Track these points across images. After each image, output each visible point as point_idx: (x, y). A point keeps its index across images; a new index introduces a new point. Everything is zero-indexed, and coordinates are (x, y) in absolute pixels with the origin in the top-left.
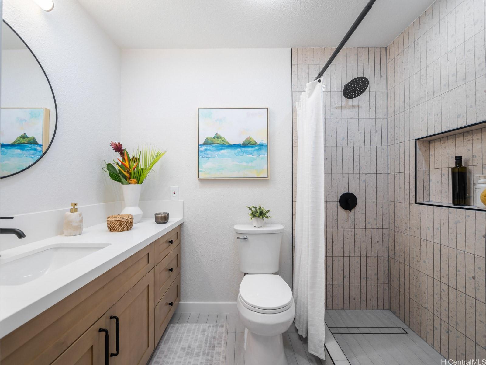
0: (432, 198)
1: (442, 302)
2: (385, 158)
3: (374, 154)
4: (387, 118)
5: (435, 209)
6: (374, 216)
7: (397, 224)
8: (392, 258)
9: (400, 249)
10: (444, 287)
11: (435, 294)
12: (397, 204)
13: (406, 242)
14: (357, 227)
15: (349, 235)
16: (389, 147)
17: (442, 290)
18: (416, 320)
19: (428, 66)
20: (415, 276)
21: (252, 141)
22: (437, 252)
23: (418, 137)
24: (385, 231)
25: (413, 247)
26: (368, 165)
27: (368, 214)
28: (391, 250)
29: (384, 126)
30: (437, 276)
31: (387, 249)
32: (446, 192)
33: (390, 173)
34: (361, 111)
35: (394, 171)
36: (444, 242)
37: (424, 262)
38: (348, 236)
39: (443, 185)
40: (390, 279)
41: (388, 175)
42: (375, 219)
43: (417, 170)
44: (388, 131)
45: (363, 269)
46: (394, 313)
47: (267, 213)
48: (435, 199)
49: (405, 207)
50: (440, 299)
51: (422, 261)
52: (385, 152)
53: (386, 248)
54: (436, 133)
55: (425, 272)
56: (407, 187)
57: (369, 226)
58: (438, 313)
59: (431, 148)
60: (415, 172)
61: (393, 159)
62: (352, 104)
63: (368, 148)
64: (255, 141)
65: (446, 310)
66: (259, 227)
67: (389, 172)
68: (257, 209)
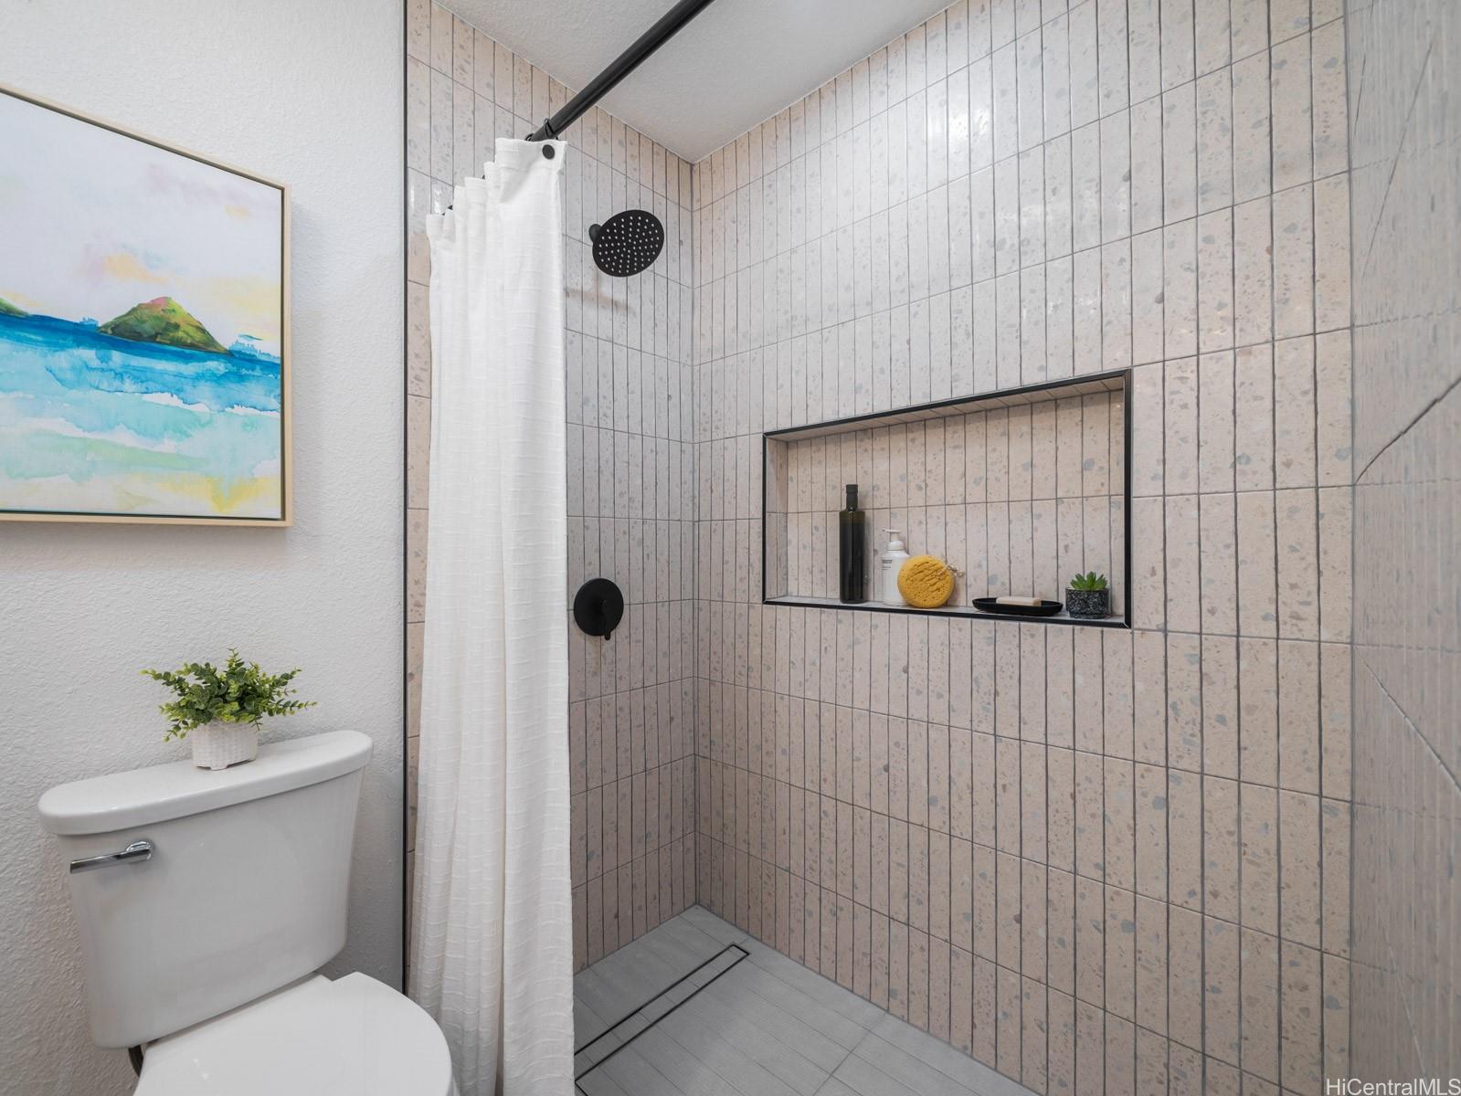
0: (792, 587)
1: (823, 843)
2: (687, 476)
3: (663, 458)
4: (692, 366)
5: (808, 614)
6: (663, 646)
7: (718, 662)
8: (704, 757)
9: (725, 727)
10: (828, 805)
11: (807, 828)
12: (716, 607)
13: (741, 708)
14: (623, 686)
15: (601, 716)
16: (697, 446)
17: (822, 815)
18: (764, 907)
19: (793, 251)
20: (761, 793)
21: (184, 327)
22: (812, 721)
23: (769, 429)
24: (688, 685)
25: (758, 719)
26: (649, 494)
27: (650, 642)
28: (700, 734)
29: (686, 387)
30: (812, 782)
31: (692, 734)
32: (821, 571)
33: (699, 521)
34: (634, 322)
35: (709, 515)
36: (828, 696)
37: (784, 752)
38: (599, 720)
39: (815, 553)
40: (698, 819)
41: (694, 525)
42: (665, 654)
43: (767, 514)
44: (695, 403)
45: (639, 814)
46: (709, 908)
47: (281, 689)
48: (799, 588)
49: (738, 612)
50: (818, 837)
51: (779, 751)
52: (687, 457)
53: (690, 731)
54: (811, 422)
55: (784, 778)
56: (742, 560)
57: (651, 680)
58: (814, 873)
59: (789, 461)
60: (761, 521)
61: (707, 481)
62: (610, 296)
63: (650, 443)
64: (203, 331)
65: (831, 862)
66: (229, 766)
67: (696, 519)
68: (221, 674)
